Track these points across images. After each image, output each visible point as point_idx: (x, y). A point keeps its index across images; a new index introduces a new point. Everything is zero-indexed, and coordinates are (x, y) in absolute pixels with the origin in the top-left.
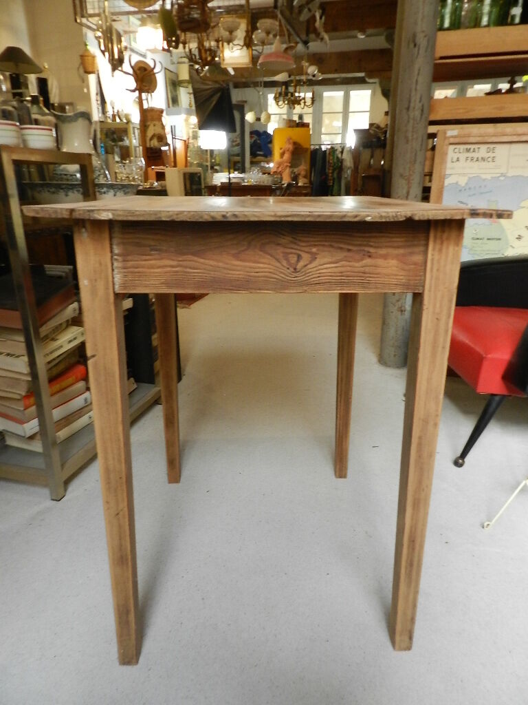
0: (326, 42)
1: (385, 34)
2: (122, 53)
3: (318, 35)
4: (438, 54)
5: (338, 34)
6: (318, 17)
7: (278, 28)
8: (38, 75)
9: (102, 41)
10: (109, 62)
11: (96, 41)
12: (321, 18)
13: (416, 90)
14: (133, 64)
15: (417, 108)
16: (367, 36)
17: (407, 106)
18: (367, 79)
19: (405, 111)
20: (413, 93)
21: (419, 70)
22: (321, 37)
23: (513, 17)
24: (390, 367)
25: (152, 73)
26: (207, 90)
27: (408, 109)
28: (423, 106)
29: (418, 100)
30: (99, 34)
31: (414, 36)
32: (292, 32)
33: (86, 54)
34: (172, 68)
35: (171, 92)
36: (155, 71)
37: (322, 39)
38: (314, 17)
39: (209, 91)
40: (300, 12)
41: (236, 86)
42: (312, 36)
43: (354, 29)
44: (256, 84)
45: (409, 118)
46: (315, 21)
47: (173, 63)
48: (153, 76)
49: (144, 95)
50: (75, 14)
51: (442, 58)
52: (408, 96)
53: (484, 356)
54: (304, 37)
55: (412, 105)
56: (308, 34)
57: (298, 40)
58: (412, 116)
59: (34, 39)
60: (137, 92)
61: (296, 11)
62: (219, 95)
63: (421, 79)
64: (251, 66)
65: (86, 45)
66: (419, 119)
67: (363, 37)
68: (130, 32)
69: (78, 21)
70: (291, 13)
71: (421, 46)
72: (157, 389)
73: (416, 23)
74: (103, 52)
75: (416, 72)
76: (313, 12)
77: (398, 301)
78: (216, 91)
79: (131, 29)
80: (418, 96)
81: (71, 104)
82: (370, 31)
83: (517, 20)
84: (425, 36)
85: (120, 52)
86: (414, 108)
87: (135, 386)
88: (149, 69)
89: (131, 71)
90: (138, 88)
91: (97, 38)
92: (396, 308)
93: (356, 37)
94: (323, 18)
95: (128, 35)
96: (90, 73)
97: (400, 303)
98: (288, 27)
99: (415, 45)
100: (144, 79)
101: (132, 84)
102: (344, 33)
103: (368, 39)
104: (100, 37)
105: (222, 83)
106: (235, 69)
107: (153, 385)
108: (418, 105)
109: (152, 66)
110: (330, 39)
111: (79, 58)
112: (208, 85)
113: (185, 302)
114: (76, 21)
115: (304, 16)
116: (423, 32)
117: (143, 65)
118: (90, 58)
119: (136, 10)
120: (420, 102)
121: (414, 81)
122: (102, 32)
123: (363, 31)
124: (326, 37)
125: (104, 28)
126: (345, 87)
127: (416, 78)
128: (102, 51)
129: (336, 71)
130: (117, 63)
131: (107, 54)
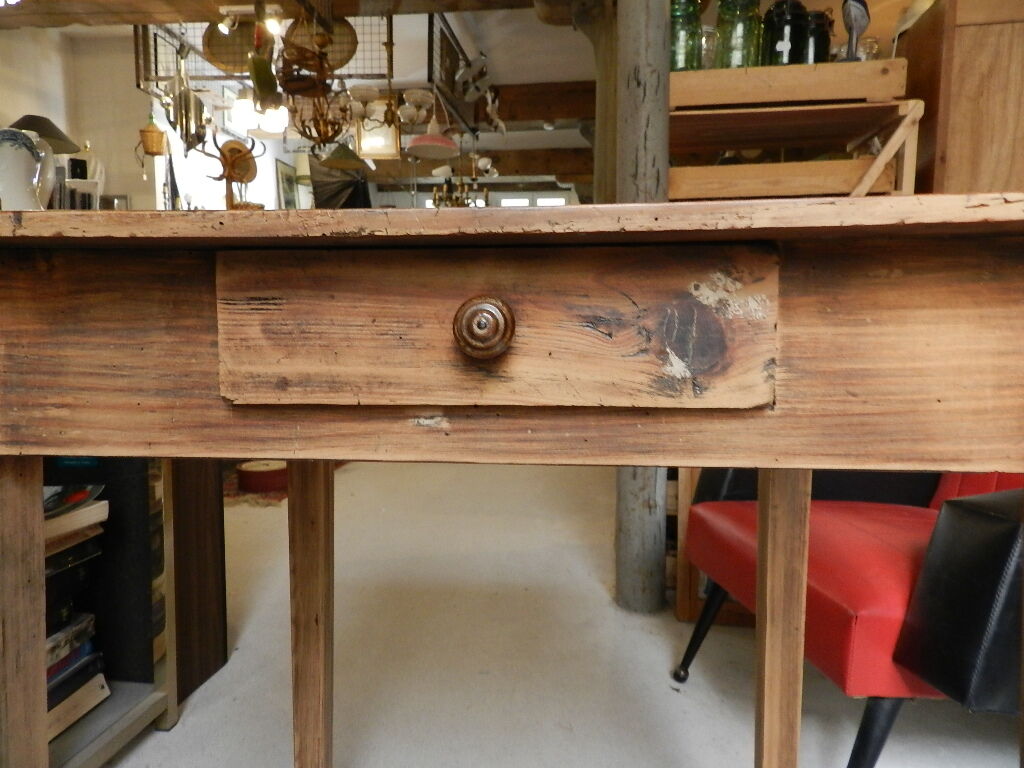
0: (502, 132)
1: (580, 125)
2: (203, 127)
3: (490, 122)
4: (674, 103)
5: (516, 123)
6: (490, 101)
7: (434, 101)
8: (73, 156)
9: (171, 109)
10: (182, 138)
11: (163, 110)
12: (493, 102)
13: (645, 148)
14: (220, 146)
15: (648, 174)
16: (555, 129)
17: (633, 171)
18: (560, 185)
19: (630, 180)
20: (642, 153)
21: (648, 120)
22: (494, 124)
23: (780, 54)
24: (636, 611)
25: (248, 156)
26: (333, 183)
27: (635, 176)
28: (658, 172)
29: (650, 165)
30: (168, 100)
31: (636, 70)
32: (455, 115)
33: (150, 129)
34: (286, 158)
35: (285, 191)
36: (255, 153)
37: (496, 128)
38: (483, 100)
39: (336, 186)
40: (465, 91)
41: (381, 188)
42: (483, 125)
43: (539, 119)
44: (408, 188)
45: (638, 189)
46: (486, 104)
47: (286, 151)
48: (251, 162)
49: (235, 185)
50: (138, 78)
51: (679, 108)
52: (633, 157)
53: (852, 612)
54: (472, 125)
55: (641, 170)
56: (476, 120)
57: (463, 126)
58: (642, 187)
59: (74, 110)
60: (224, 180)
61: (460, 88)
62: (350, 191)
63: (651, 133)
64: (399, 158)
65: (151, 118)
66: (653, 192)
67: (550, 128)
68: (224, 108)
69: (142, 87)
70: (452, 91)
71: (648, 85)
72: (159, 695)
73: (637, 53)
74: (173, 125)
75: (643, 122)
76: (482, 93)
77: (643, 489)
78: (347, 185)
79: (226, 104)
80: (650, 158)
81: (123, 198)
82: (560, 121)
83: (785, 59)
84: (653, 71)
85: (201, 127)
86: (645, 175)
87: (107, 692)
88: (244, 151)
89: (218, 154)
90: (226, 174)
91: (165, 106)
92: (640, 501)
93: (542, 129)
94: (497, 102)
95: (220, 112)
96: (153, 154)
97: (646, 493)
98: (449, 107)
99: (639, 84)
100: (237, 163)
101: (218, 168)
102: (525, 123)
103: (558, 132)
104: (169, 105)
105: (353, 173)
106: (376, 162)
107: (149, 687)
108: (651, 172)
109: (249, 146)
110: (507, 130)
111: (138, 134)
112: (333, 176)
113: (272, 494)
114: (138, 86)
115: (471, 96)
116: (650, 65)
117: (237, 146)
118: (155, 134)
119: (222, 74)
120: (653, 165)
121: (642, 135)
122: (174, 99)
123: (550, 121)
124: (502, 125)
125: (177, 93)
126: (530, 194)
127: (644, 131)
128: (170, 122)
129: (517, 172)
130: (194, 140)
131: (178, 127)
